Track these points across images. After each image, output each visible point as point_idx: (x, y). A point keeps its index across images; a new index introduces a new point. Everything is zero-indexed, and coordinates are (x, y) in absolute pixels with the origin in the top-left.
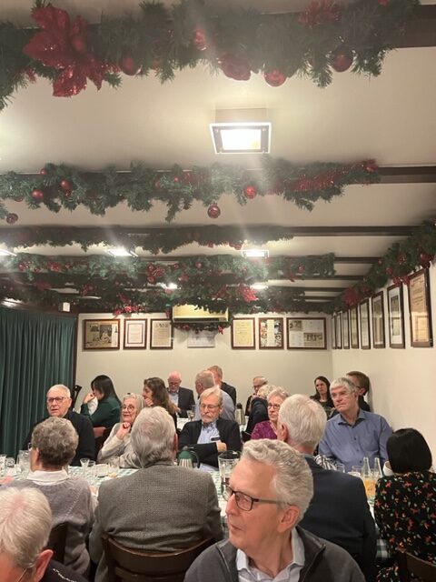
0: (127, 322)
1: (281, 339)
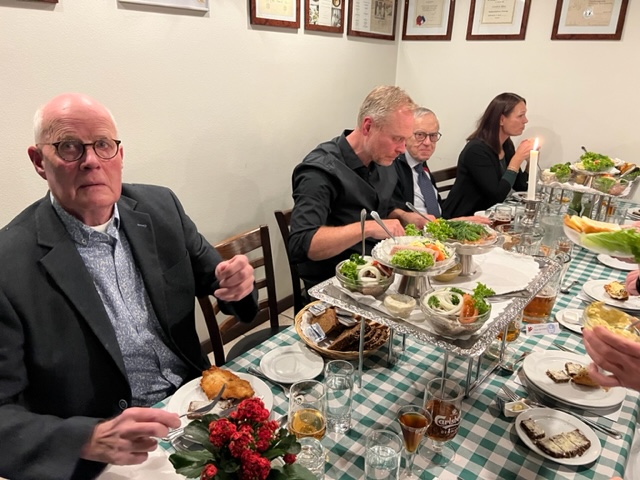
1: (340, 7)
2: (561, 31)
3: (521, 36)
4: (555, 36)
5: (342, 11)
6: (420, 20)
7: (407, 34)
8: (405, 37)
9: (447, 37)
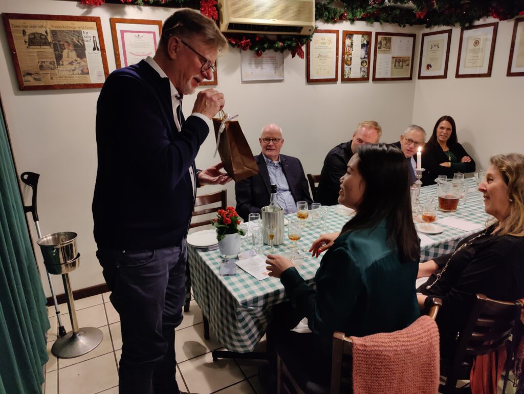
0: (119, 27)
1: (367, 66)
2: (513, 71)
3: (489, 75)
4: (509, 74)
5: (368, 68)
6: (429, 66)
7: (422, 75)
8: (420, 77)
9: (445, 76)
